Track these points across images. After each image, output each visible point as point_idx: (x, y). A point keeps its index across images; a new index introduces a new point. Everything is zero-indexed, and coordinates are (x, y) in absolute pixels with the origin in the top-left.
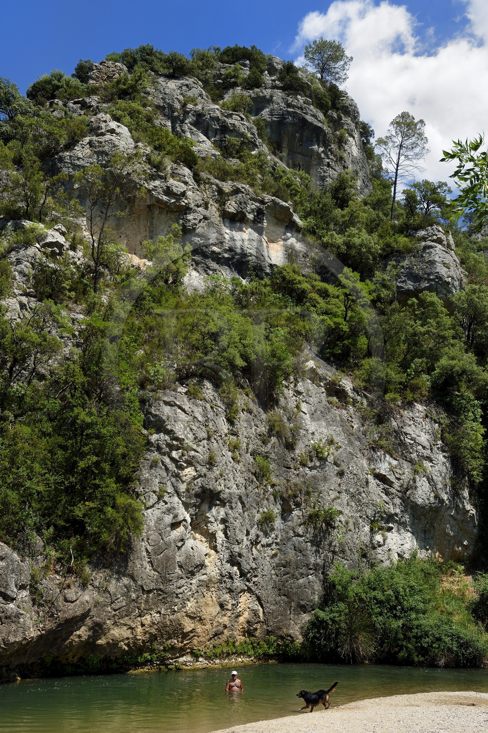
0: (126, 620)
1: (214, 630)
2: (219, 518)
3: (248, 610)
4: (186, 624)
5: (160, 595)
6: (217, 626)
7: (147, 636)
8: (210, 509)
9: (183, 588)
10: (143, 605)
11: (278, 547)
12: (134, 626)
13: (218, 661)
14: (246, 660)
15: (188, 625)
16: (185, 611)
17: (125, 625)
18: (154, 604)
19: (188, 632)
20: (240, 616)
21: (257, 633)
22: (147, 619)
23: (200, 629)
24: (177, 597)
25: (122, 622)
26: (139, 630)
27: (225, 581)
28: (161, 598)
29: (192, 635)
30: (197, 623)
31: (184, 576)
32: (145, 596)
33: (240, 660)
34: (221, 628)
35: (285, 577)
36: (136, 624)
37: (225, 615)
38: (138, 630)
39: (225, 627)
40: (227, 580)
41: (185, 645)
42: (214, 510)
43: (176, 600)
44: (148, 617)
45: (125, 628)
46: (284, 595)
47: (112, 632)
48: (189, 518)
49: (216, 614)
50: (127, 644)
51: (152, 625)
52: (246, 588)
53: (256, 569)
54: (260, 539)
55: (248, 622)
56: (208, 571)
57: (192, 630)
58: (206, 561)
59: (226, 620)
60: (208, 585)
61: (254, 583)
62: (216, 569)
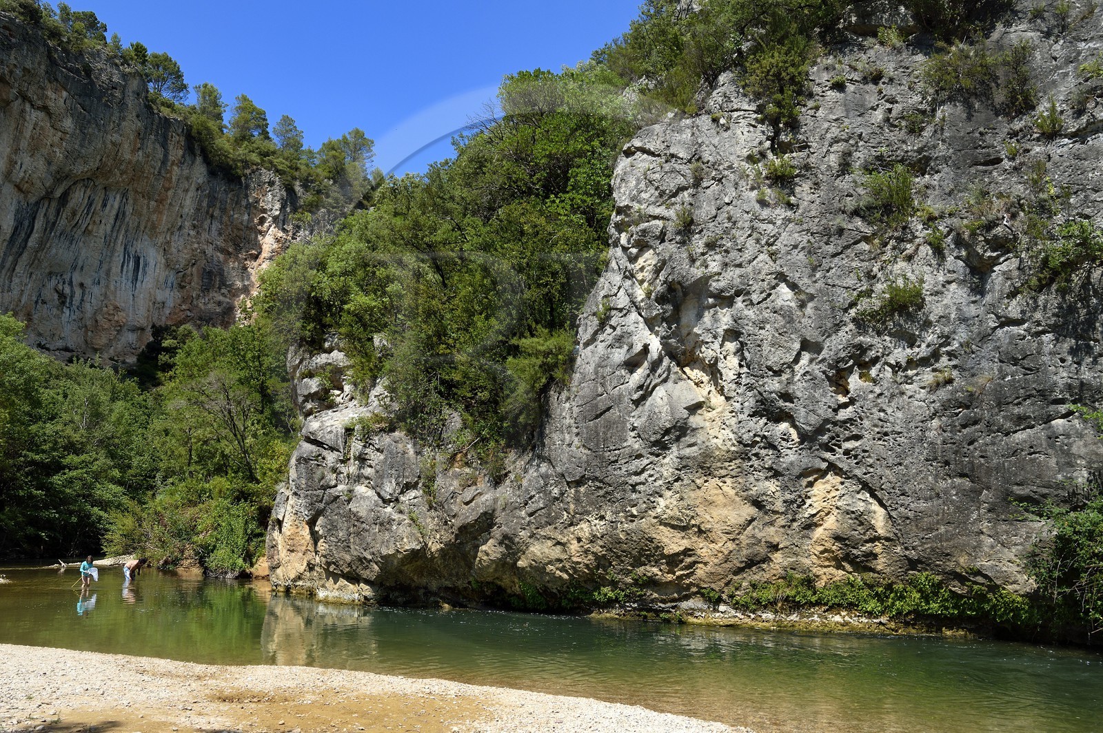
0: (548, 531)
1: (745, 552)
2: (721, 331)
3: (835, 512)
4: (665, 540)
5: (601, 488)
6: (750, 546)
7: (590, 557)
8: (700, 316)
9: (645, 475)
10: (572, 506)
11: (954, 362)
12: (565, 540)
13: (769, 615)
14: (859, 622)
15: (673, 543)
16: (654, 514)
17: (549, 538)
18: (591, 504)
19: (677, 554)
20: (817, 525)
21: (880, 563)
22: (584, 529)
23: (704, 549)
24: (634, 490)
25: (542, 533)
26: (574, 547)
27: (756, 455)
28: (601, 492)
29: (689, 560)
30: (695, 539)
31: (644, 452)
32: (573, 491)
33: (838, 618)
34: (762, 550)
35: (965, 431)
36: (568, 536)
37: (771, 523)
38: (572, 547)
39: (775, 547)
40: (763, 452)
41: (680, 578)
42: (707, 317)
43: (634, 496)
44: (584, 525)
45: (550, 543)
46: (962, 475)
47: (532, 549)
48: (655, 345)
49: (741, 521)
50: (563, 569)
51: (593, 539)
52: (824, 465)
53: (850, 421)
54: (872, 354)
55: (837, 538)
56: (700, 437)
57: (687, 552)
58: (692, 419)
59: (772, 534)
60: (705, 465)
61: (847, 452)
62: (728, 431)
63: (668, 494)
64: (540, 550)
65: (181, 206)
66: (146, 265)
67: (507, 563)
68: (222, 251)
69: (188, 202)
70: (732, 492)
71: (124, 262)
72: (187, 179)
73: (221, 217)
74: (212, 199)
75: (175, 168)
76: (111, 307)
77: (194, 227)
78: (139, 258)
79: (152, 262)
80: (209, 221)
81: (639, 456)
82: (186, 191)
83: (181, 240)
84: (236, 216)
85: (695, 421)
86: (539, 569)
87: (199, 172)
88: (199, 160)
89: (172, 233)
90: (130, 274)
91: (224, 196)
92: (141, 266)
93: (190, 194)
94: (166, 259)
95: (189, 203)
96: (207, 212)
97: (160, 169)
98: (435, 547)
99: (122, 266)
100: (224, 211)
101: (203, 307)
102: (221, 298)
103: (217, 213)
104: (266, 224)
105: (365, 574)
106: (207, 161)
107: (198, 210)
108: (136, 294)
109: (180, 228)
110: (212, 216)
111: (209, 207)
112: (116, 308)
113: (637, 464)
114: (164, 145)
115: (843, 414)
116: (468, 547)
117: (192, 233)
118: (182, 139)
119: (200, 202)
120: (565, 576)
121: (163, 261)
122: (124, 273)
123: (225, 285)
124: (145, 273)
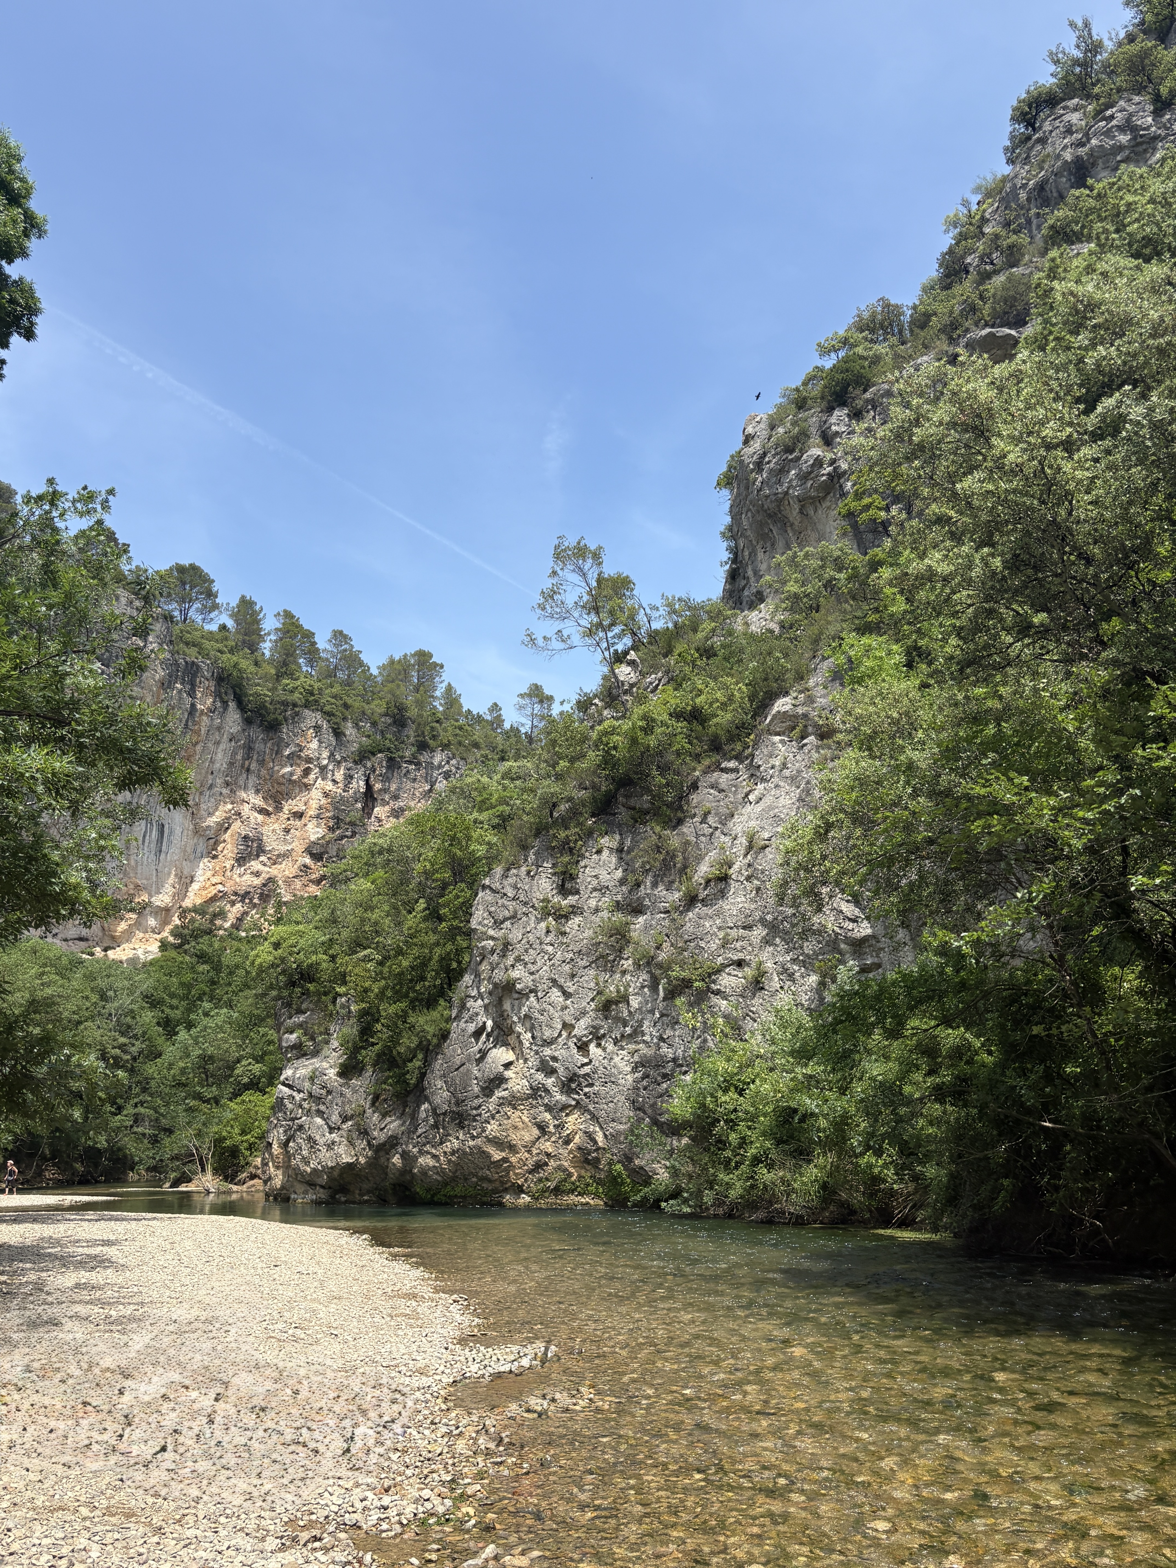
1: (534, 1159)
3: (579, 1132)
4: (492, 1152)
5: (457, 1118)
6: (537, 1155)
7: (452, 1165)
8: (512, 1006)
9: (480, 1109)
10: (442, 1131)
12: (437, 1154)
15: (496, 1154)
16: (485, 1135)
17: (429, 1153)
18: (452, 1129)
19: (499, 1162)
20: (570, 1141)
22: (448, 1146)
23: (513, 1158)
24: (474, 1119)
25: (425, 1150)
27: (539, 1096)
28: (457, 1121)
29: (505, 1165)
30: (508, 1151)
31: (480, 1094)
34: (543, 1157)
35: (643, 1082)
36: (439, 1151)
37: (548, 1140)
38: (442, 1158)
39: (550, 1156)
40: (543, 1094)
41: (501, 1177)
43: (474, 1123)
44: (448, 1144)
45: (429, 1156)
47: (419, 1160)
48: (490, 1024)
49: (532, 1138)
50: (438, 1173)
51: (453, 1153)
52: (573, 1103)
53: (587, 1074)
54: (602, 1031)
55: (579, 1148)
56: (509, 1085)
57: (505, 1160)
58: (506, 1073)
59: (548, 1147)
60: (513, 1101)
61: (585, 1094)
62: (524, 1081)
63: (492, 1122)
64: (425, 1161)
65: (212, 761)
66: (171, 833)
67: (406, 1170)
68: (261, 811)
69: (220, 756)
70: (527, 1120)
71: (145, 832)
72: (219, 729)
73: (259, 770)
74: (249, 749)
75: (205, 718)
76: (132, 886)
77: (227, 784)
78: (163, 826)
79: (178, 830)
80: (245, 776)
81: (477, 1097)
82: (218, 743)
83: (212, 800)
84: (276, 768)
85: (509, 1074)
86: (424, 1172)
87: (233, 720)
88: (232, 705)
89: (201, 793)
90: (153, 845)
91: (262, 746)
92: (166, 835)
93: (222, 746)
94: (195, 825)
95: (221, 759)
96: (243, 766)
97: (187, 721)
98: (362, 1160)
99: (144, 836)
100: (262, 763)
101: (238, 880)
102: (260, 867)
103: (254, 766)
104: (312, 776)
105: (319, 1181)
106: (241, 706)
107: (231, 764)
108: (159, 869)
109: (211, 787)
110: (248, 770)
111: (244, 759)
112: (137, 886)
113: (476, 1102)
114: (192, 694)
115: (583, 1071)
116: (382, 1160)
117: (225, 791)
118: (212, 683)
119: (234, 754)
120: (439, 1178)
121: (191, 827)
122: (146, 844)
123: (264, 852)
124: (170, 842)
